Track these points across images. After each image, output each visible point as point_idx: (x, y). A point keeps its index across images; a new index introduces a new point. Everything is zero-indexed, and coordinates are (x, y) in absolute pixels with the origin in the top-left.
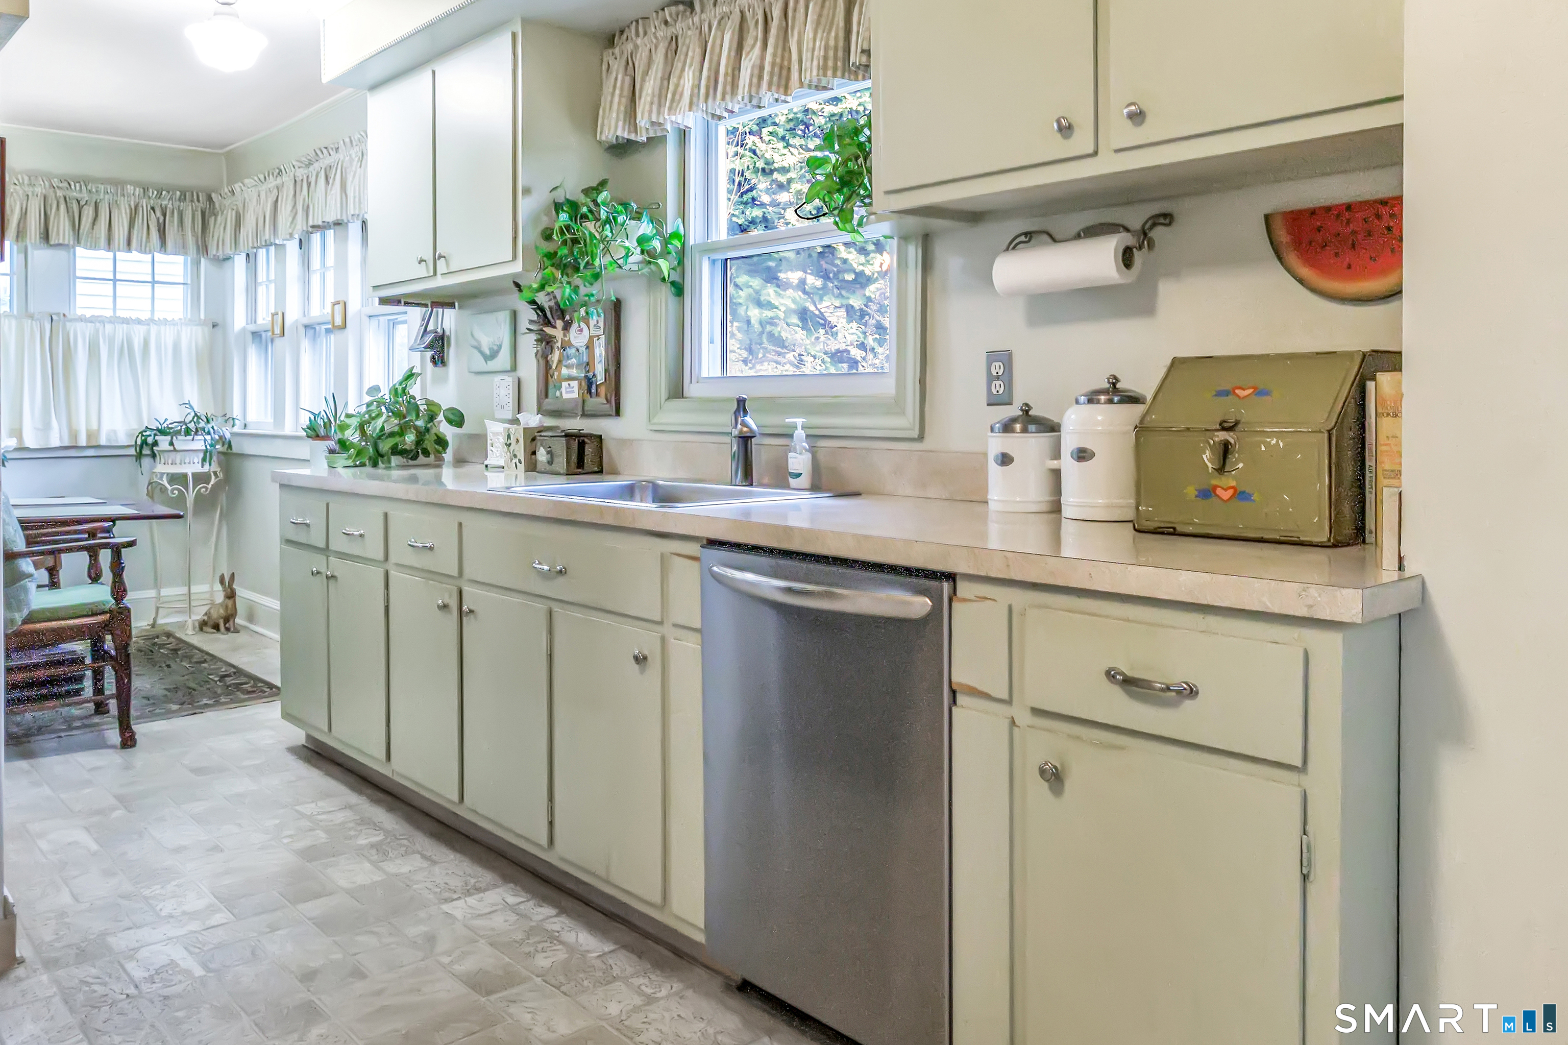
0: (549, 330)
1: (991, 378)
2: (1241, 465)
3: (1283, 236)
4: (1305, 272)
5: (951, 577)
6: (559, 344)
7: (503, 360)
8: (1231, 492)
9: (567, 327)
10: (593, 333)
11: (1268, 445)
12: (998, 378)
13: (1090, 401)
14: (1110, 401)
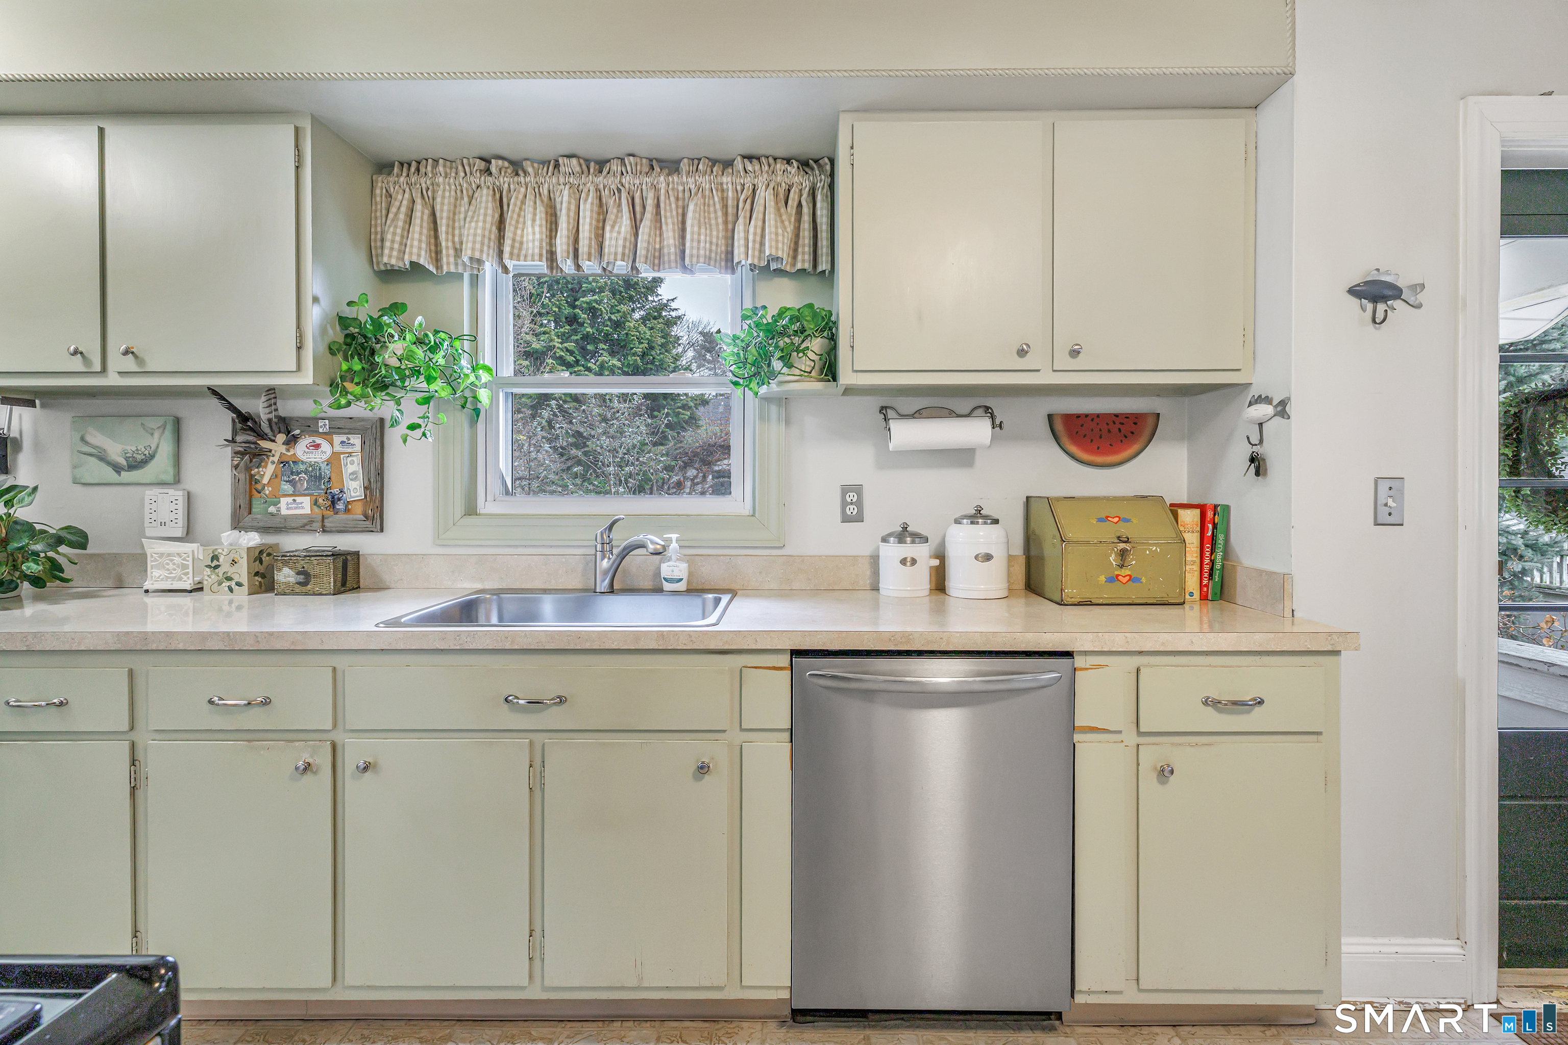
0: (264, 444)
1: (844, 504)
2: (1134, 562)
3: (1059, 426)
4: (1073, 449)
6: (276, 459)
7: (157, 469)
8: (1128, 578)
9: (292, 441)
10: (338, 448)
11: (1150, 550)
12: (852, 504)
13: (972, 523)
14: (985, 523)
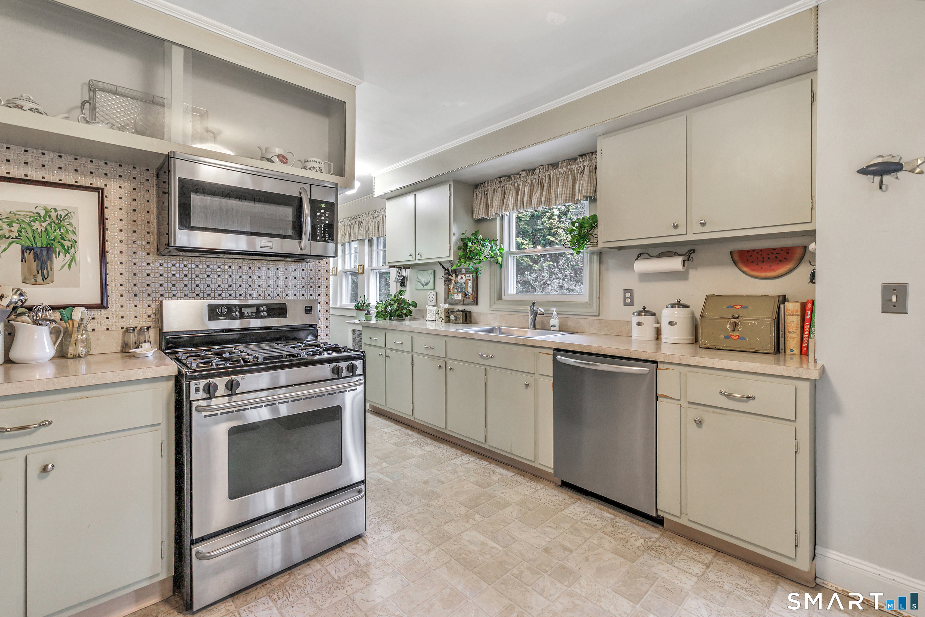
0: (450, 277)
1: (625, 298)
2: (741, 329)
3: (736, 257)
4: (745, 269)
5: (656, 362)
6: (453, 282)
7: (431, 286)
8: (737, 337)
9: (457, 276)
10: (467, 278)
11: (751, 323)
12: (628, 298)
13: (672, 307)
14: (679, 307)
